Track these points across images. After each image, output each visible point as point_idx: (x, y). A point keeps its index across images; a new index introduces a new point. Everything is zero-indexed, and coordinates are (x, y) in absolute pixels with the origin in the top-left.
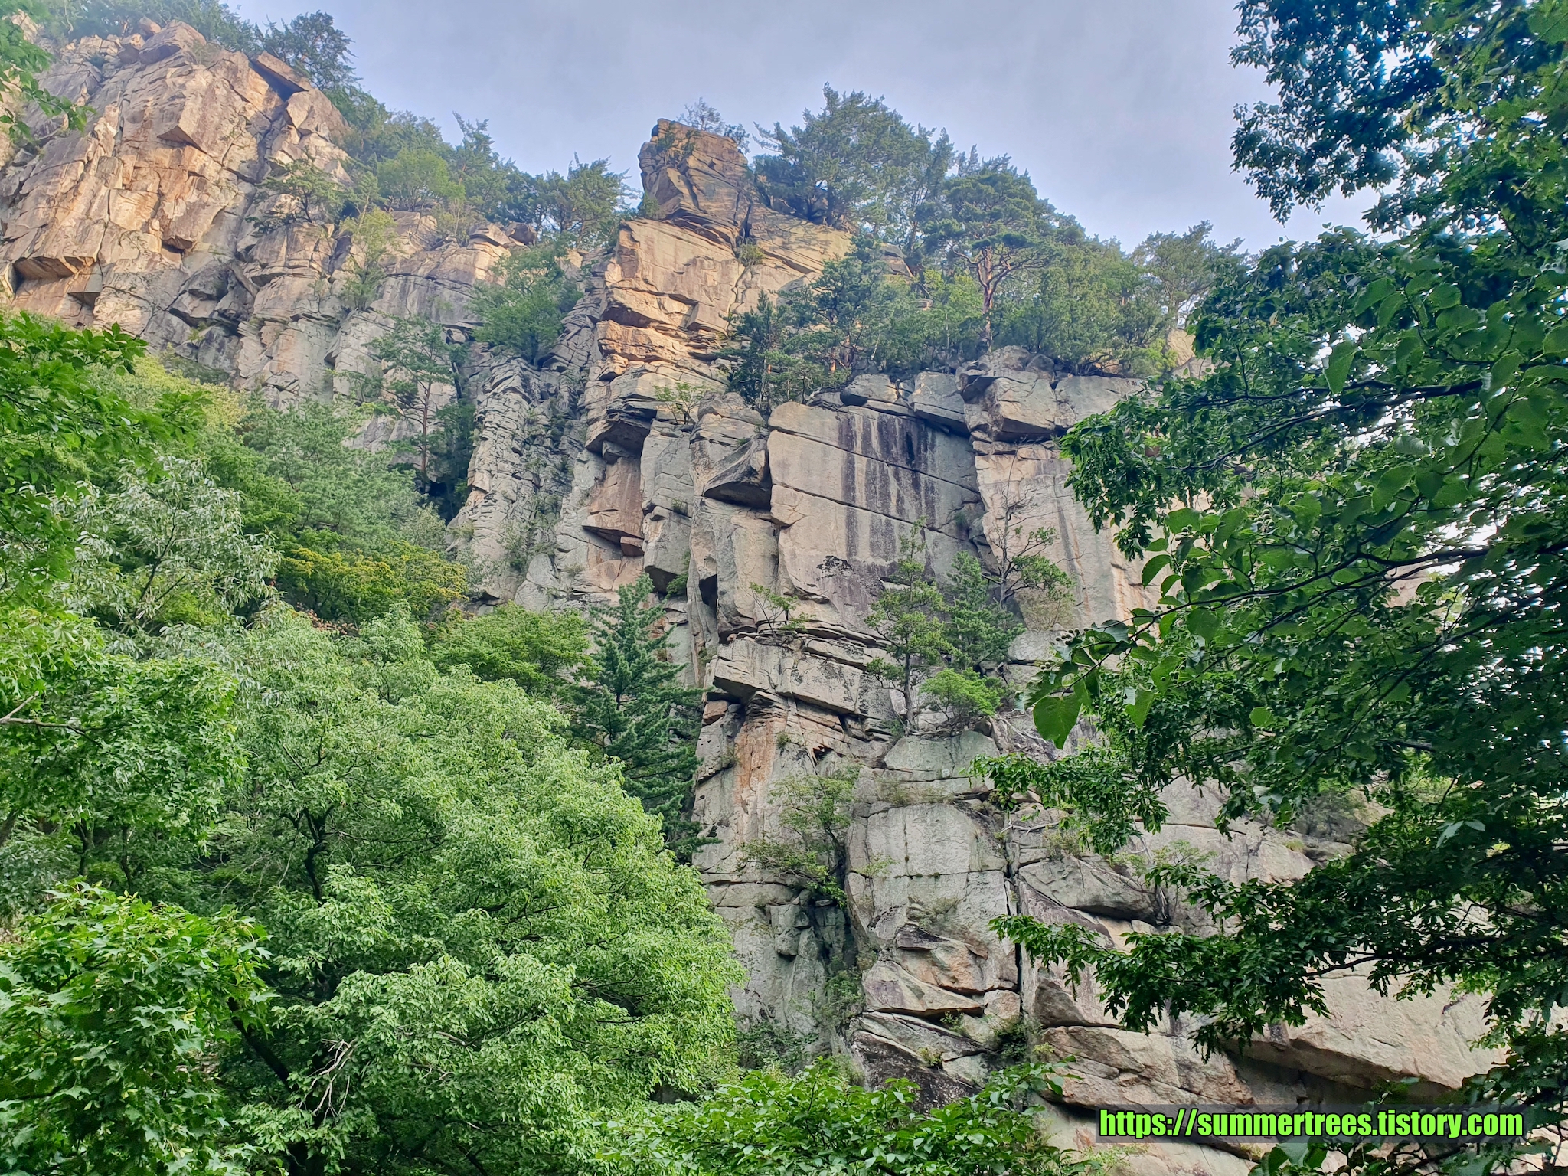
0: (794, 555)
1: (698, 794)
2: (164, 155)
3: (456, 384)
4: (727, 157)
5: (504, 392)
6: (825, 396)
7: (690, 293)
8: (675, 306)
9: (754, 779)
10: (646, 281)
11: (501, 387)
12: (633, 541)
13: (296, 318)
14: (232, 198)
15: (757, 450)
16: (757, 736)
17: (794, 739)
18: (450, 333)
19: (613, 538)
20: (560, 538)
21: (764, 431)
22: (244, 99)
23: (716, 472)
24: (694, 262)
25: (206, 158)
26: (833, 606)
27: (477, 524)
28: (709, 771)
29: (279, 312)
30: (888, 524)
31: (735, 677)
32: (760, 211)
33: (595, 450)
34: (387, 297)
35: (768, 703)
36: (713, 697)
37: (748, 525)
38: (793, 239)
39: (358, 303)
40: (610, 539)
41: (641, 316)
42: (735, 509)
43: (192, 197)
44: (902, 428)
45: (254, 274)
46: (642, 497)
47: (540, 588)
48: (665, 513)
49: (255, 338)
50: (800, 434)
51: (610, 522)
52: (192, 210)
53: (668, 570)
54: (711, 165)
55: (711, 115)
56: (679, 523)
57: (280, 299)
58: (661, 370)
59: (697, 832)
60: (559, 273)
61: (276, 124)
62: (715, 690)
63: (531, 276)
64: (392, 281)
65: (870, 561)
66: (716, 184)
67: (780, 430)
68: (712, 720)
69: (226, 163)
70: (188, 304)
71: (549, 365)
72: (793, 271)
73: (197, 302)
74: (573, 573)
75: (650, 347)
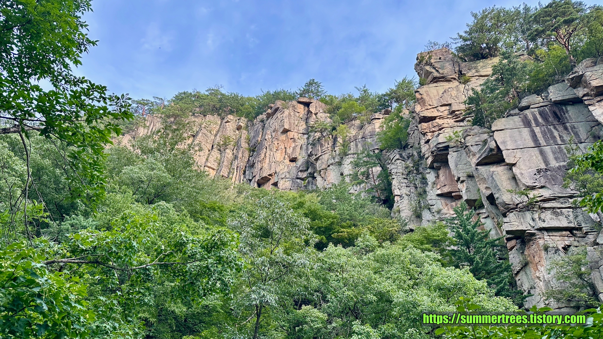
0: (522, 174)
1: (517, 279)
2: (283, 137)
3: (381, 166)
4: (445, 54)
5: (395, 161)
6: (512, 112)
7: (447, 102)
8: (444, 108)
9: (539, 267)
10: (430, 105)
11: (394, 160)
12: (457, 193)
13: (329, 166)
14: (303, 141)
15: (491, 141)
16: (532, 249)
17: (551, 245)
18: (374, 152)
19: (449, 195)
20: (429, 202)
21: (491, 134)
22: (298, 113)
23: (478, 156)
24: (445, 91)
25: (294, 133)
26: (547, 188)
27: (400, 207)
28: (518, 269)
29: (324, 166)
30: (559, 148)
31: (514, 229)
32: (463, 64)
33: (432, 167)
34: (352, 149)
35: (533, 235)
36: (508, 240)
37: (498, 170)
38: (479, 68)
39: (344, 154)
40: (447, 196)
41: (432, 117)
42: (491, 166)
43: (293, 145)
44: (550, 110)
45: (314, 158)
46: (454, 176)
47: (428, 221)
48: (465, 179)
49: (320, 176)
50: (507, 129)
51: (446, 190)
52: (294, 149)
53: (474, 198)
54: (440, 59)
55: (434, 44)
56: (472, 180)
57: (323, 162)
58: (445, 131)
59: (522, 294)
60: (402, 118)
61: (309, 115)
62: (508, 236)
63: (393, 124)
64: (352, 143)
65: (557, 165)
66: (444, 63)
67: (497, 131)
68: (511, 249)
69: (299, 132)
70: (301, 175)
71: (407, 147)
72: (483, 78)
73: (302, 173)
74: (439, 212)
75: (438, 125)
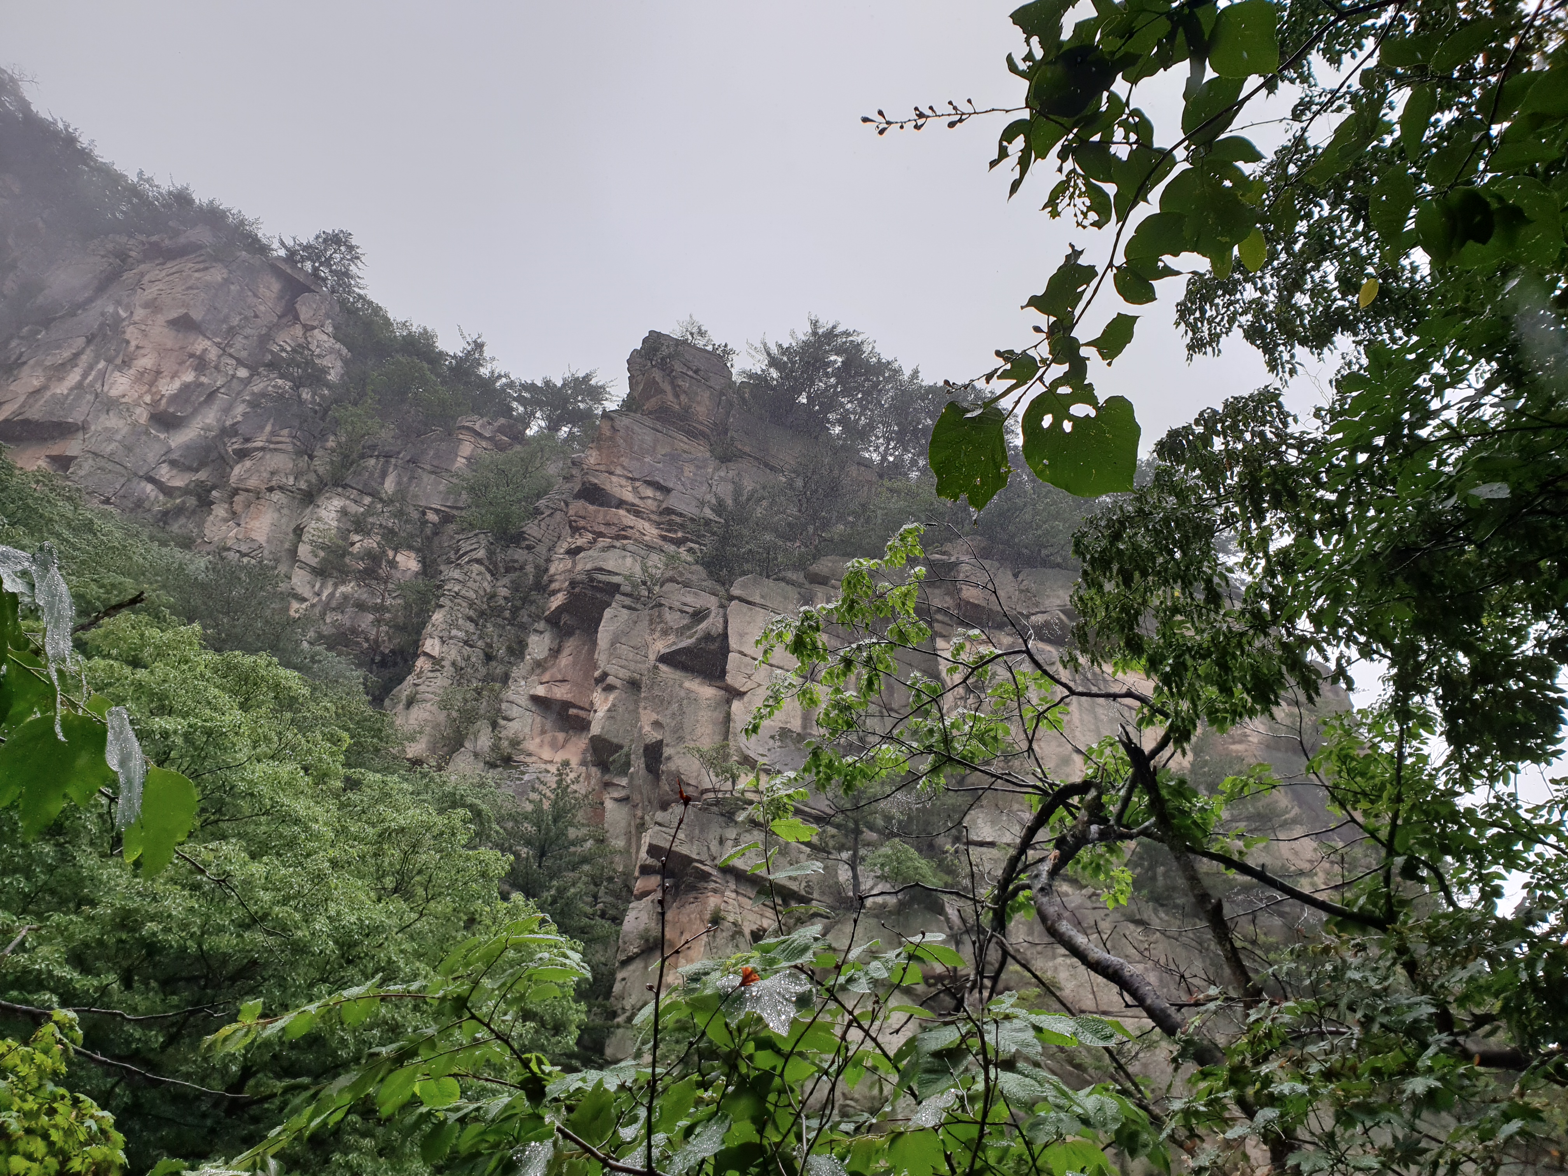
1: (619, 976)
2: (169, 338)
3: (423, 560)
5: (468, 562)
6: (789, 574)
7: (664, 480)
8: (649, 492)
10: (623, 466)
11: (466, 558)
12: (582, 713)
13: (271, 489)
14: (226, 379)
15: (716, 618)
16: (688, 912)
17: (731, 917)
18: (424, 514)
19: (560, 709)
20: (505, 706)
21: (724, 602)
22: (256, 296)
23: (672, 638)
24: (671, 454)
25: (209, 343)
27: (422, 688)
28: (633, 950)
29: (253, 482)
31: (671, 846)
33: (553, 621)
34: (364, 475)
35: (705, 877)
36: (646, 870)
37: (701, 692)
39: (335, 479)
40: (555, 710)
41: (614, 498)
42: (690, 676)
43: (189, 377)
45: (235, 446)
46: (595, 667)
47: (477, 756)
48: (618, 683)
49: (226, 506)
50: (762, 606)
51: (560, 693)
52: (186, 389)
53: (615, 740)
54: (696, 371)
55: (700, 331)
56: (632, 694)
57: (258, 471)
58: (628, 548)
61: (284, 320)
62: (650, 861)
64: (371, 461)
66: (700, 388)
67: (741, 600)
68: (645, 894)
69: (228, 349)
70: (164, 473)
71: (518, 542)
72: (768, 471)
73: (174, 472)
74: (513, 743)
75: (620, 527)
